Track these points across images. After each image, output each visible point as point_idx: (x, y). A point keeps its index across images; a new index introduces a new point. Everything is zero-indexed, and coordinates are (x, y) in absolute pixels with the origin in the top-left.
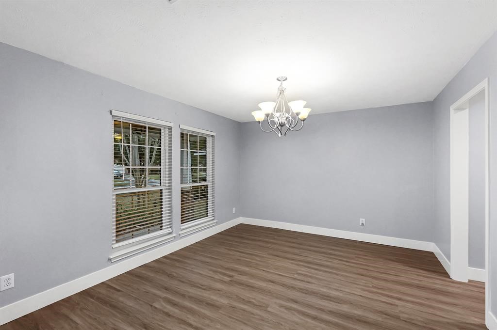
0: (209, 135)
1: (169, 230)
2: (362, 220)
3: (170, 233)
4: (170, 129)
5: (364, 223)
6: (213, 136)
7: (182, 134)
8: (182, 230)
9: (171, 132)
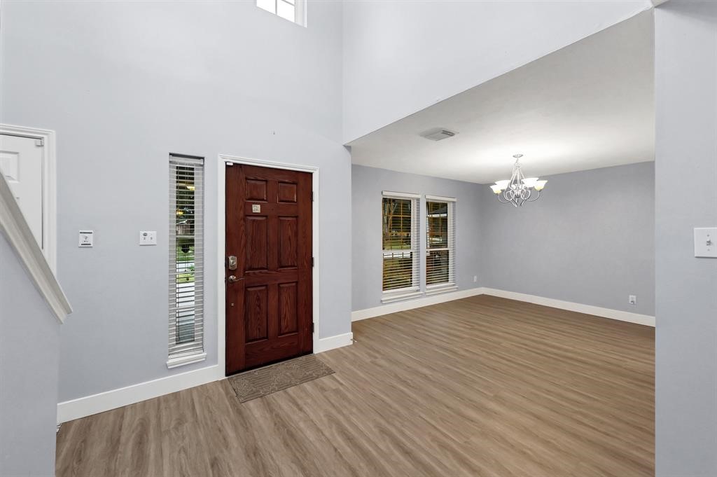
0: (450, 202)
1: (417, 288)
2: (632, 297)
3: (417, 291)
4: (418, 200)
5: (635, 300)
6: (454, 202)
7: (427, 203)
8: (427, 289)
9: (419, 203)
